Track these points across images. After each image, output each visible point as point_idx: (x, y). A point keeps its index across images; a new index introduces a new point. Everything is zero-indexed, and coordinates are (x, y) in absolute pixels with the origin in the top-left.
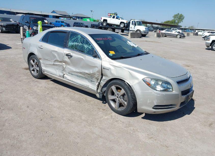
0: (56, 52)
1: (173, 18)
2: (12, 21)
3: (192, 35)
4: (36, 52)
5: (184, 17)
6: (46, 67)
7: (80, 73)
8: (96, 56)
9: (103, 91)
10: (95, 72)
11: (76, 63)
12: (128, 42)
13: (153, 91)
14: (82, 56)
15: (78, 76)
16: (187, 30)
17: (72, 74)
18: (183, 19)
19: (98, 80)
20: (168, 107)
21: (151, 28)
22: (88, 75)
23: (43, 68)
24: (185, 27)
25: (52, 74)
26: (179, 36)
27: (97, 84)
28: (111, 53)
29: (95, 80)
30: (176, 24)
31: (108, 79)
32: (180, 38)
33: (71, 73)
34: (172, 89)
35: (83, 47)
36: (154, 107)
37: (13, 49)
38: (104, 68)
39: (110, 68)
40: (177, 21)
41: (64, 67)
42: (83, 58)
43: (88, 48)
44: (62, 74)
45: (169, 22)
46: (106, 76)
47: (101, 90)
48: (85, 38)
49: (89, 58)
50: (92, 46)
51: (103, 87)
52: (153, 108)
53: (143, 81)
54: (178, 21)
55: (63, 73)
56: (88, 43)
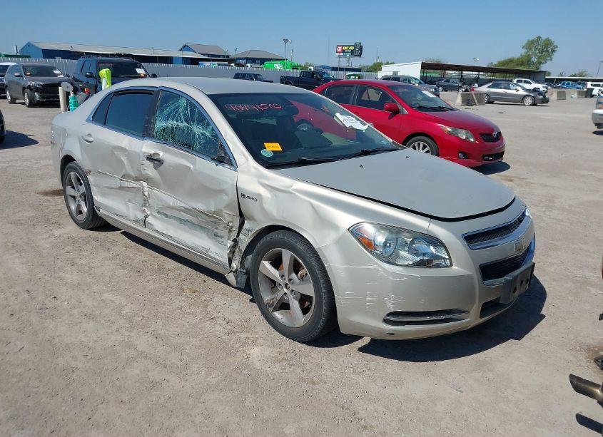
0: (123, 149)
1: (523, 52)
2: (59, 74)
3: (575, 95)
4: (77, 154)
5: (557, 47)
6: (103, 195)
7: (187, 210)
8: (223, 157)
9: (246, 266)
10: (222, 207)
11: (173, 181)
12: (338, 114)
13: (379, 266)
14: (187, 159)
15: (181, 221)
16: (564, 84)
17: (166, 215)
18: (553, 51)
19: (230, 231)
20: (434, 318)
21: (454, 82)
22: (205, 216)
23: (97, 198)
24: (562, 76)
25: (117, 215)
26: (529, 101)
27: (230, 243)
28: (268, 149)
29: (224, 233)
30: (532, 68)
31: (257, 228)
32: (534, 104)
33: (164, 213)
34: (450, 259)
35: (190, 133)
36: (388, 318)
37: (42, 145)
38: (243, 196)
39: (260, 195)
40: (534, 59)
41: (146, 193)
42: (189, 165)
43: (202, 134)
44: (141, 216)
45: (511, 61)
46: (252, 219)
47: (242, 263)
48: (195, 107)
49: (205, 166)
50: (213, 130)
51: (246, 253)
52: (386, 321)
53: (352, 233)
54: (539, 58)
55: (144, 211)
56: (203, 119)
